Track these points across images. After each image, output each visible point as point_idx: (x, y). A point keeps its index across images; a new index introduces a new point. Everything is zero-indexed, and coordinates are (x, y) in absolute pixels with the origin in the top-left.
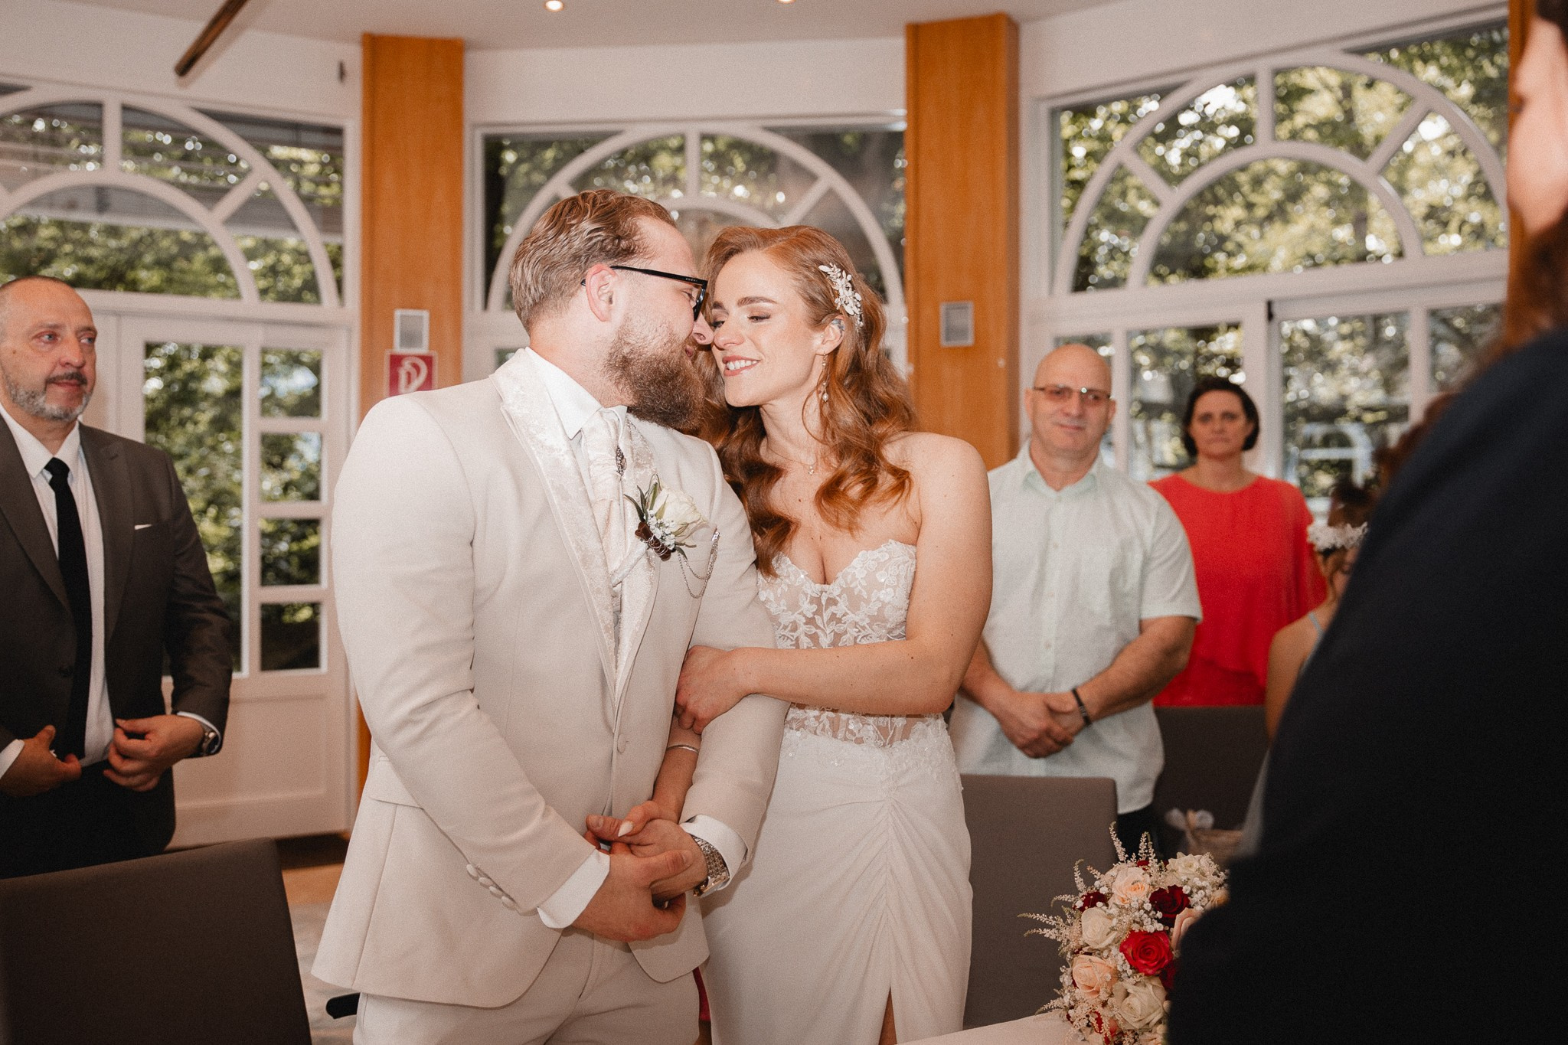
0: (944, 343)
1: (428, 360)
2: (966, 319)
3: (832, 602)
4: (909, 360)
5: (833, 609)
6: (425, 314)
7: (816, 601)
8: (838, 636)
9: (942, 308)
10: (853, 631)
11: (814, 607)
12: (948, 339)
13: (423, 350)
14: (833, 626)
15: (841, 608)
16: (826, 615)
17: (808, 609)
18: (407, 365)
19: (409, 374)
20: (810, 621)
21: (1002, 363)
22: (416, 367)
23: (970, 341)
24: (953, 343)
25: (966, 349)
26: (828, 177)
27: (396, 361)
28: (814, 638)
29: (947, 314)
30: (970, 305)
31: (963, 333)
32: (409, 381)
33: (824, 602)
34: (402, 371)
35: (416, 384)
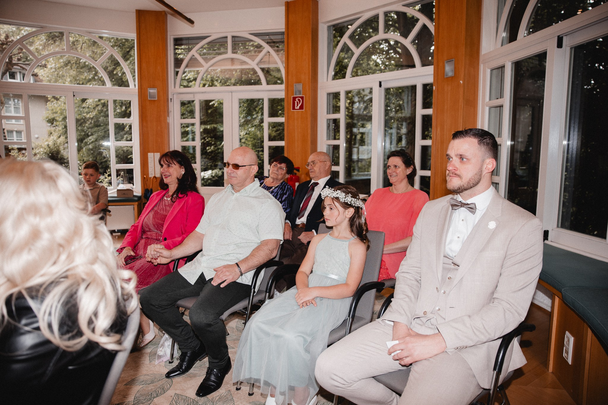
1: (302, 98)
6: (301, 84)
13: (301, 95)
18: (297, 99)
19: (297, 102)
22: (299, 100)
25: (452, 77)
26: (422, 18)
27: (294, 99)
30: (454, 60)
32: (297, 105)
34: (296, 102)
35: (299, 105)
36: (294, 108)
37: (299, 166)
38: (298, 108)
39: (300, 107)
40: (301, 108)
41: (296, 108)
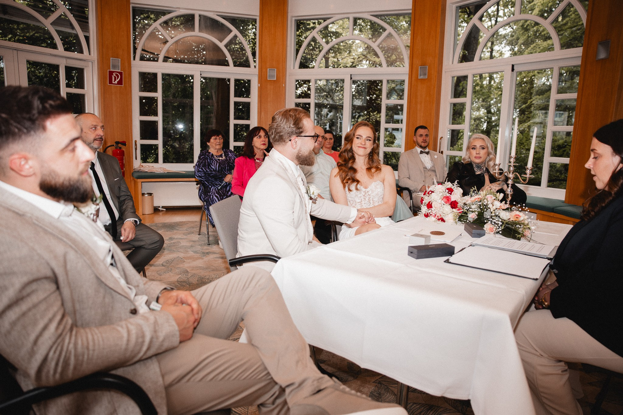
1: (121, 73)
3: (368, 192)
5: (368, 193)
6: (120, 59)
7: (365, 192)
8: (369, 198)
10: (372, 197)
11: (364, 193)
13: (119, 71)
14: (368, 196)
15: (370, 193)
16: (367, 194)
17: (364, 194)
18: (114, 74)
19: (115, 77)
20: (364, 196)
22: (116, 75)
26: (235, 31)
27: (111, 73)
28: (365, 199)
31: (273, 77)
32: (115, 80)
33: (366, 192)
34: (113, 76)
35: (117, 80)
36: (111, 82)
37: (124, 140)
38: (116, 82)
39: (118, 82)
40: (120, 83)
41: (113, 83)
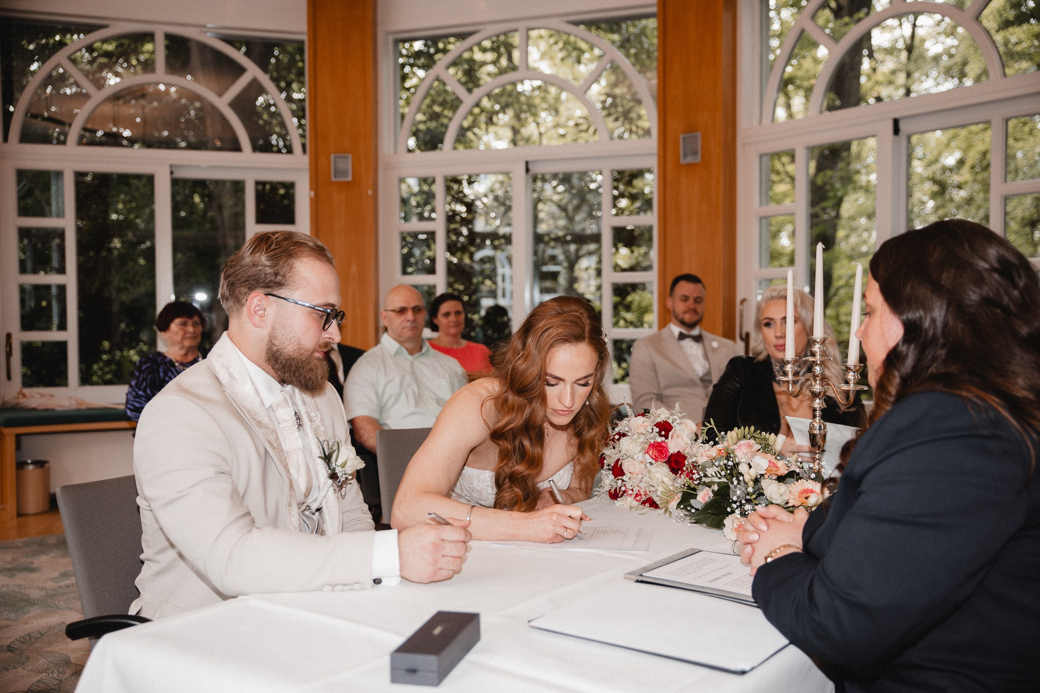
0: (333, 179)
2: (347, 164)
4: (311, 189)
9: (332, 157)
12: (335, 177)
21: (370, 192)
23: (350, 178)
24: (339, 179)
25: (348, 183)
26: (253, 71)
29: (335, 162)
30: (350, 156)
31: (344, 173)
